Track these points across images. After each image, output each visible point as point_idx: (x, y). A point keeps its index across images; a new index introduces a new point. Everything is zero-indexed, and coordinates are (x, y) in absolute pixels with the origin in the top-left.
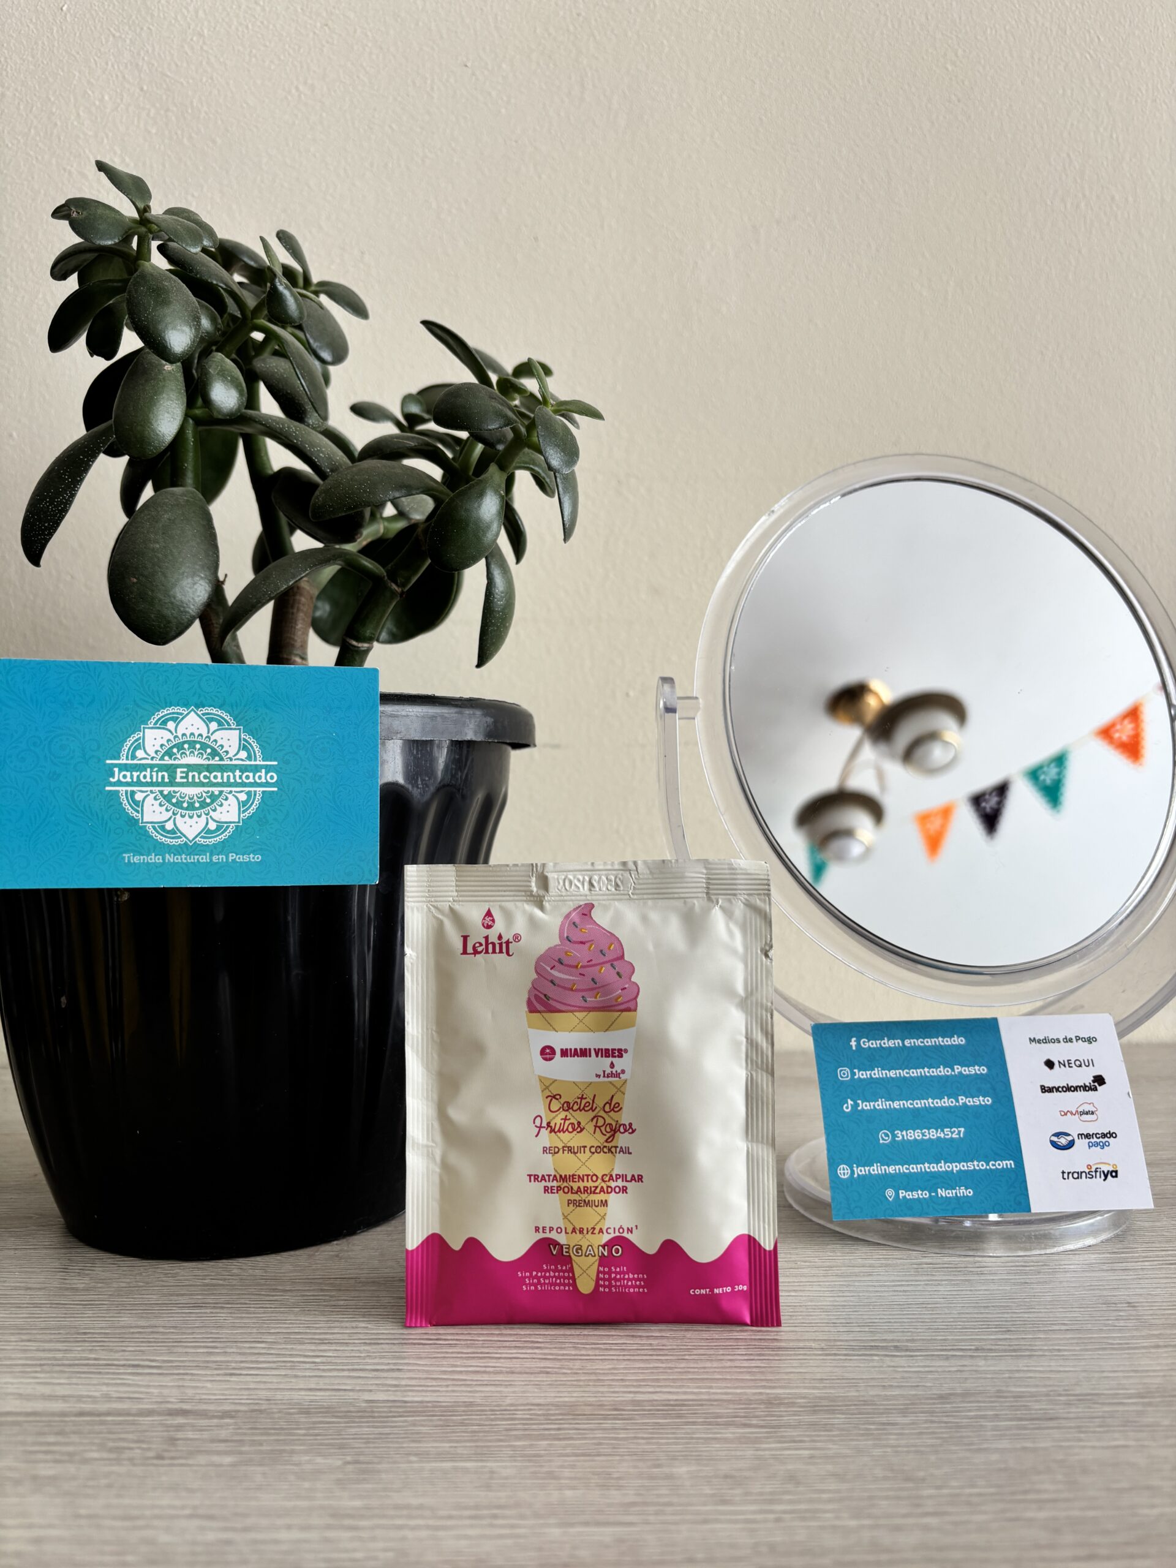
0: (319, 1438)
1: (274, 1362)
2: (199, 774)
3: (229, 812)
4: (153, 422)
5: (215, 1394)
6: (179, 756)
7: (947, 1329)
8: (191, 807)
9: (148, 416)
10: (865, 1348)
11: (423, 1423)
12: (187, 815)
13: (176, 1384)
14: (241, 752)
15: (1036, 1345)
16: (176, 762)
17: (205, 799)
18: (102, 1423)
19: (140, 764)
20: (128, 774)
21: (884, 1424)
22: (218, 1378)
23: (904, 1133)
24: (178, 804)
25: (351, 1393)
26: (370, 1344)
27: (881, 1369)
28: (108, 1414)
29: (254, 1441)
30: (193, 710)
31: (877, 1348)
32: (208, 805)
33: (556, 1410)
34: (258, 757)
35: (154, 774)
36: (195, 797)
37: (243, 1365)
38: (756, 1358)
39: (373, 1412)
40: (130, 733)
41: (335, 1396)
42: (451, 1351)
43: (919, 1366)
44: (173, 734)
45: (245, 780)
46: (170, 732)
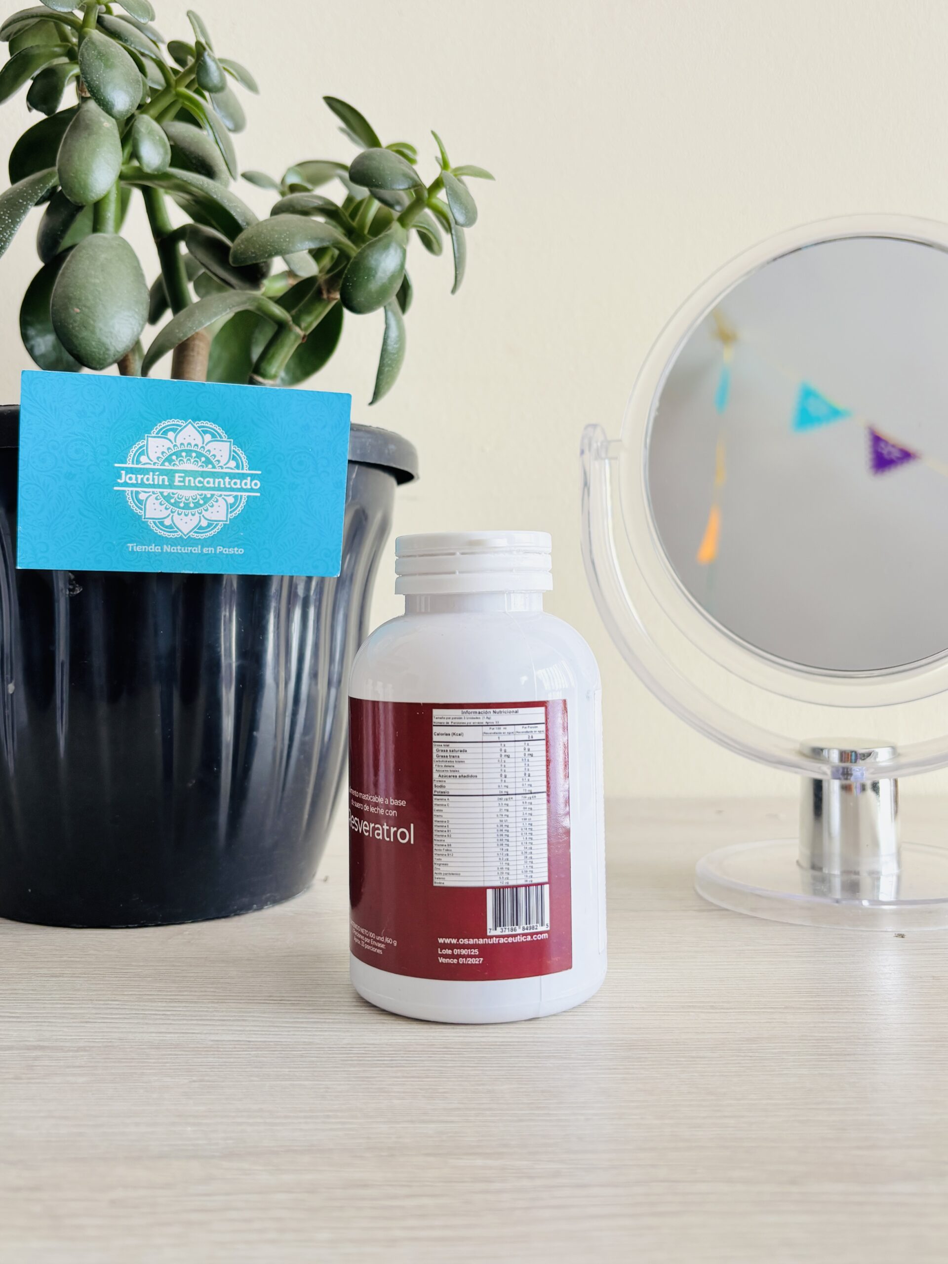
2: (195, 479)
3: (218, 512)
6: (177, 463)
8: (187, 506)
12: (183, 513)
14: (231, 461)
16: (175, 468)
17: (199, 500)
19: (144, 468)
20: (134, 476)
24: (176, 505)
30: (190, 423)
32: (201, 505)
34: (245, 466)
35: (156, 477)
36: (191, 499)
40: (135, 440)
44: (172, 443)
45: (233, 486)
46: (170, 440)
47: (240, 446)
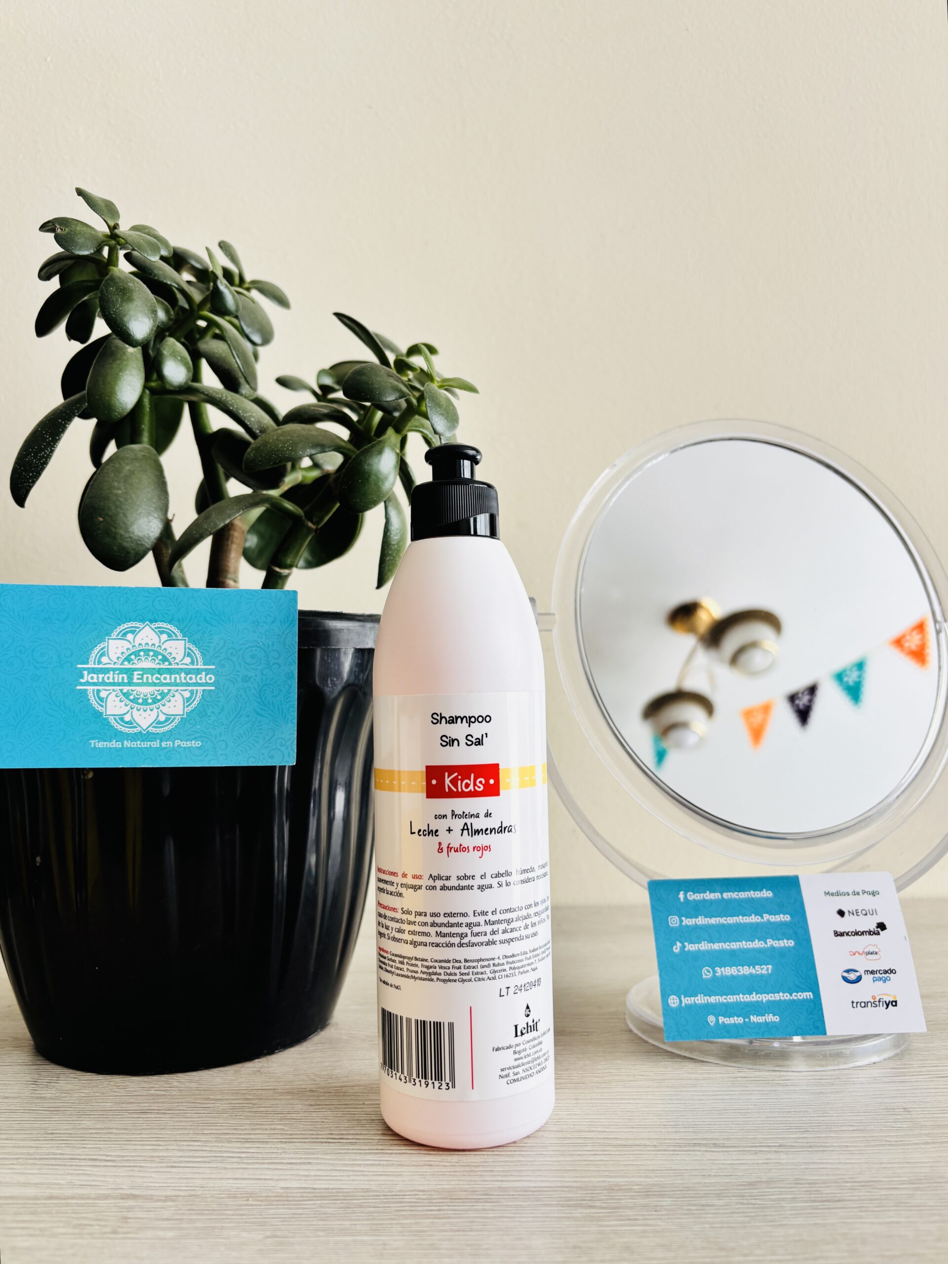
0: (244, 1217)
1: (207, 1157)
2: (152, 675)
3: (175, 706)
4: (118, 393)
5: (159, 1183)
6: (136, 662)
7: (756, 1130)
8: (145, 702)
9: (114, 389)
10: (689, 1145)
11: (329, 1205)
12: (142, 709)
13: (127, 1174)
14: (186, 658)
15: (828, 1143)
16: (134, 666)
17: (156, 696)
18: (67, 1205)
19: (105, 668)
20: (95, 676)
21: (703, 1205)
22: (162, 1170)
23: (723, 969)
24: (135, 701)
25: (270, 1182)
26: (286, 1142)
27: (702, 1162)
28: (73, 1198)
29: (191, 1219)
30: (147, 624)
31: (699, 1144)
32: (159, 701)
33: (437, 1195)
34: (199, 662)
35: (116, 676)
36: (149, 695)
37: (181, 1159)
38: (600, 1153)
39: (288, 1197)
40: (97, 642)
41: (257, 1184)
42: (351, 1148)
43: (733, 1160)
44: (131, 644)
45: (189, 681)
46: (129, 642)
47: (194, 643)
